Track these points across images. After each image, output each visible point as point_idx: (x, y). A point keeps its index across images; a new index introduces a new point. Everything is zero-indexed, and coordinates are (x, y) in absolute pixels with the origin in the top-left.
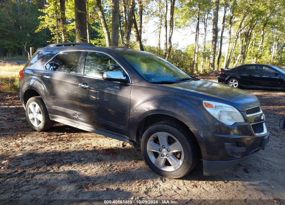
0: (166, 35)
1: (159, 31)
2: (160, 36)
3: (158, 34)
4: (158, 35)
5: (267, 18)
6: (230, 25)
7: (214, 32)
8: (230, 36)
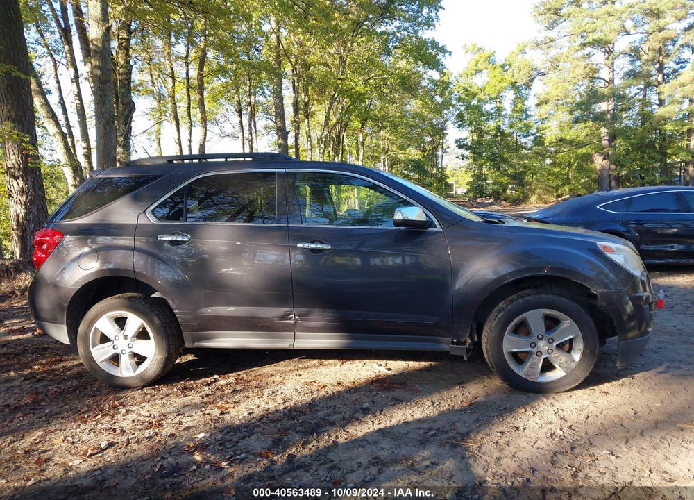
0: (179, 139)
1: (156, 129)
2: (159, 143)
3: (153, 136)
4: (156, 141)
5: (366, 108)
6: (306, 121)
7: (280, 134)
8: (309, 143)
